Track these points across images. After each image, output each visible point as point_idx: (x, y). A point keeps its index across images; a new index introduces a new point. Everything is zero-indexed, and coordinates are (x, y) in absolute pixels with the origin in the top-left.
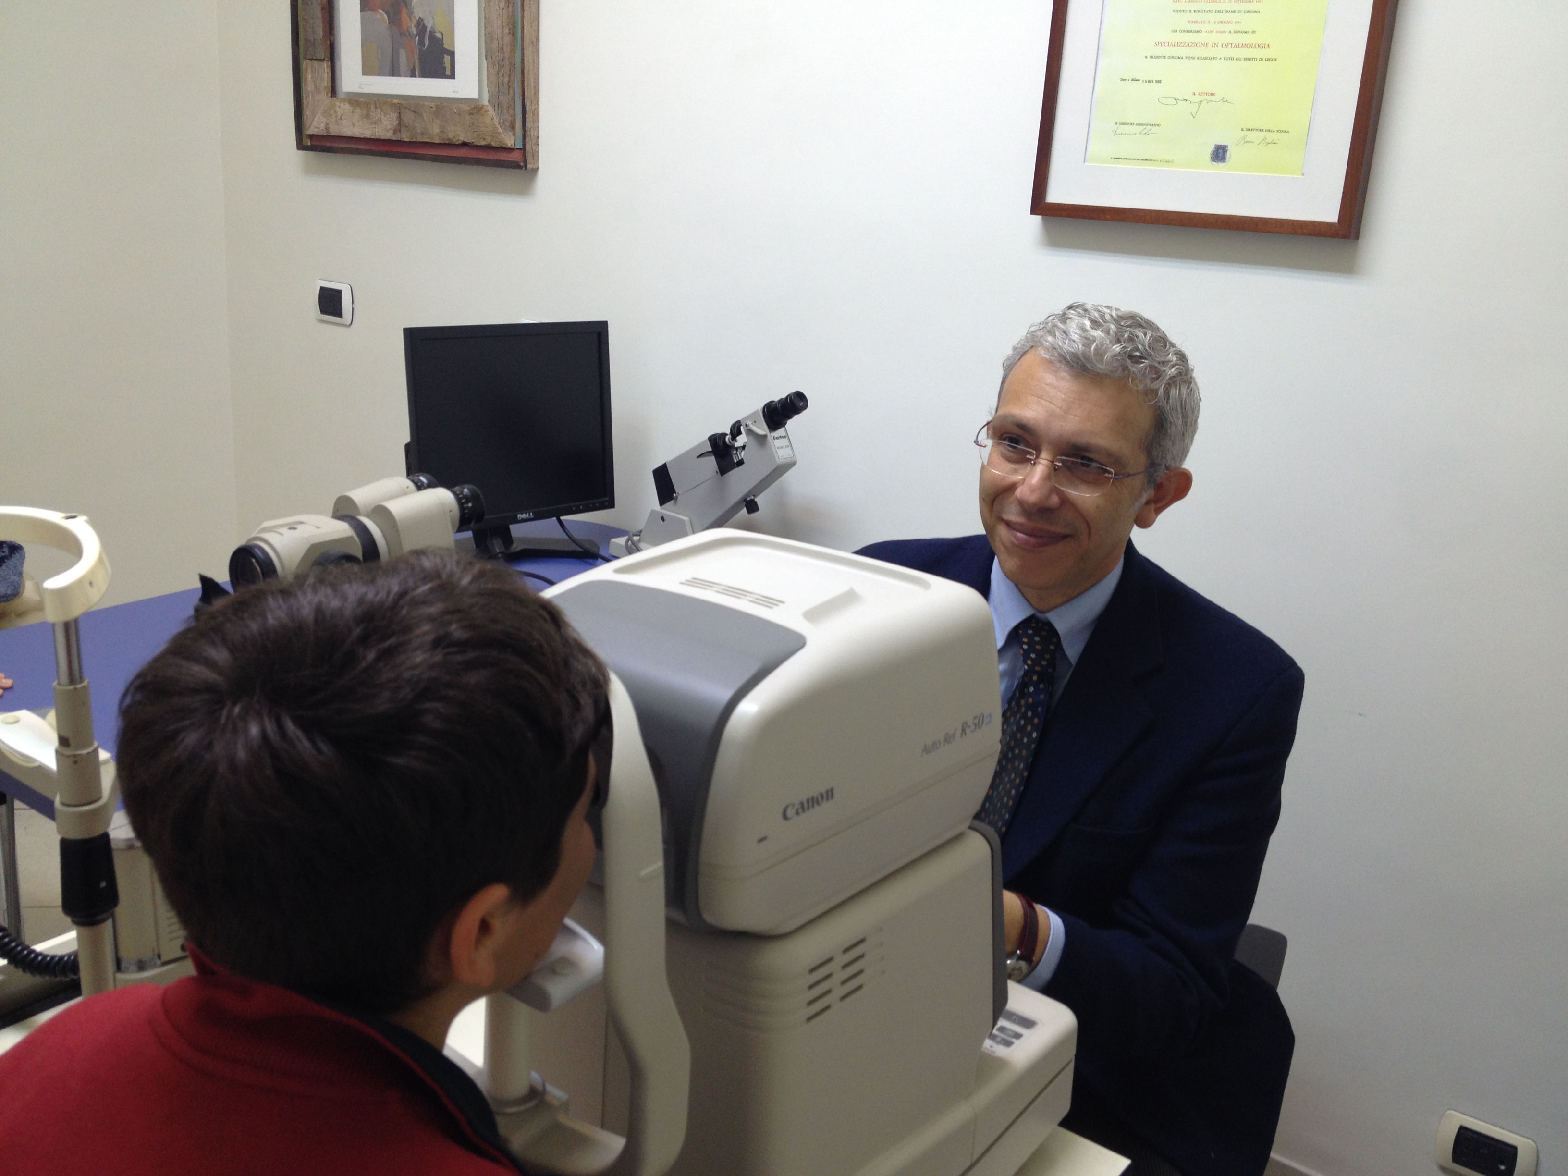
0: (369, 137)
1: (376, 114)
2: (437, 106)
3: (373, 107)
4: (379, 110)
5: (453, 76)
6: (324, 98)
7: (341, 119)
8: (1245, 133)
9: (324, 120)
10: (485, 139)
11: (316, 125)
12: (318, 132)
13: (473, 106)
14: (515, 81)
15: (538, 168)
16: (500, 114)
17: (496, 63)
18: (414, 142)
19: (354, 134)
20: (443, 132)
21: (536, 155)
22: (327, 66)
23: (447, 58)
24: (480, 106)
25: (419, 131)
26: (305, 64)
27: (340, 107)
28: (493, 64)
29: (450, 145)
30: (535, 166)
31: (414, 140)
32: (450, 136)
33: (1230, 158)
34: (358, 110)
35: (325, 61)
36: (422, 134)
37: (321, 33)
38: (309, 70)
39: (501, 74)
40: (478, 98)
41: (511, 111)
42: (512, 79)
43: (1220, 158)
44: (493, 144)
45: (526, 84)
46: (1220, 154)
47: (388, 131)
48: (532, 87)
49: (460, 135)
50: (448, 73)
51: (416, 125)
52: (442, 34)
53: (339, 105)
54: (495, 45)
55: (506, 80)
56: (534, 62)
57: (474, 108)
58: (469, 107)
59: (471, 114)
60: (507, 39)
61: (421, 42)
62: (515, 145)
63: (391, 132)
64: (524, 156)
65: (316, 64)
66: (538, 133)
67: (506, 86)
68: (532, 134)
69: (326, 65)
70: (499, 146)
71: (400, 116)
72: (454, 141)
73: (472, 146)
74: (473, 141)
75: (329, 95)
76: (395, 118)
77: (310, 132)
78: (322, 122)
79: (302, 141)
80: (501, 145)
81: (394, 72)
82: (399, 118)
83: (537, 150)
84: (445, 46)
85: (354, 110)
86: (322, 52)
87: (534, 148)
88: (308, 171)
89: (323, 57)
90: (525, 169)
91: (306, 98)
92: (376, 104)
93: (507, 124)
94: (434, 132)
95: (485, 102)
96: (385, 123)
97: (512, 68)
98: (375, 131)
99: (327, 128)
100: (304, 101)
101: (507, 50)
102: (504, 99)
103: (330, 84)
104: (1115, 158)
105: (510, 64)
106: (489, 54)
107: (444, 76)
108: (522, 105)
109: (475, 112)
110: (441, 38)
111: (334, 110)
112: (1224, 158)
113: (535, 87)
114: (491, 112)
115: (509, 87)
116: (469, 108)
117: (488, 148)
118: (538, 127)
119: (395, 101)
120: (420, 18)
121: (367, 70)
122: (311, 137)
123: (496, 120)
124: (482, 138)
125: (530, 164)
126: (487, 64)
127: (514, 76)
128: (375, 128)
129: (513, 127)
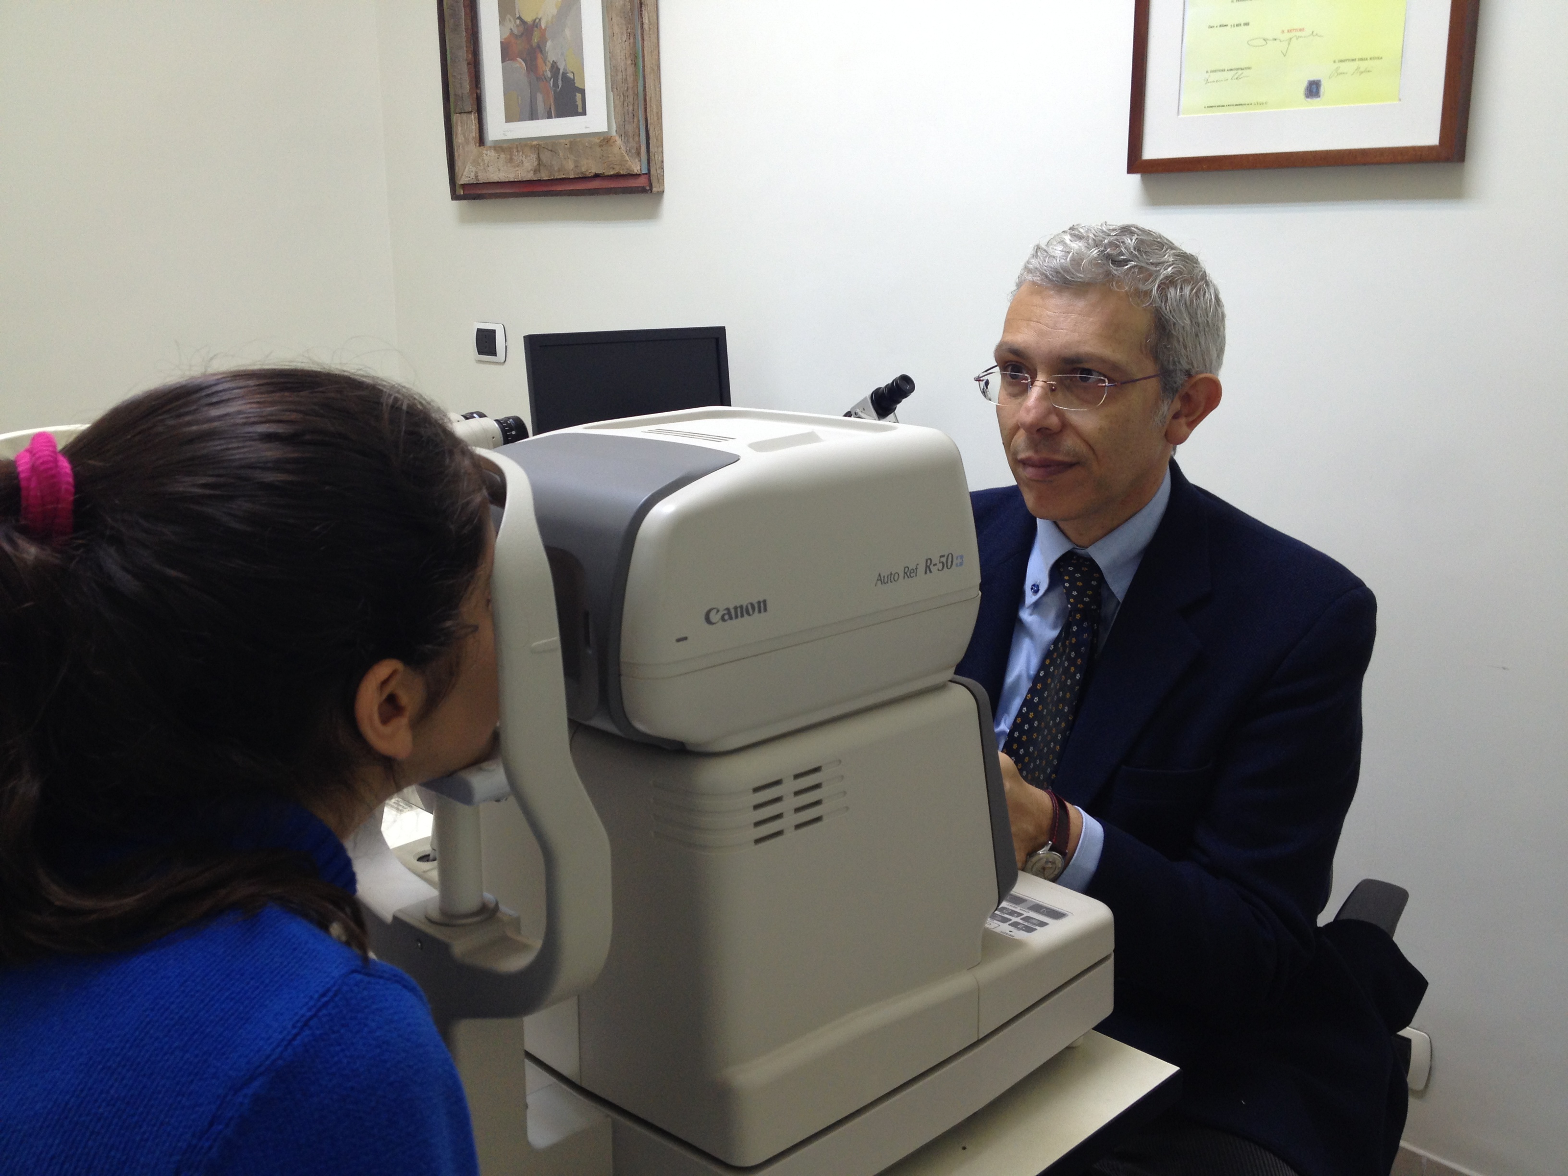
0: (513, 180)
1: (518, 157)
2: (571, 142)
3: (515, 150)
4: (521, 153)
5: (584, 113)
6: (473, 148)
7: (489, 166)
8: (1337, 65)
9: (474, 169)
10: (614, 168)
11: (466, 175)
12: (469, 181)
13: (602, 138)
14: (638, 109)
15: (663, 191)
16: (626, 142)
17: (621, 94)
18: (552, 179)
19: (500, 179)
20: (578, 166)
21: (661, 179)
22: (475, 118)
23: (579, 96)
24: (609, 137)
25: (556, 169)
26: (455, 118)
27: (486, 154)
28: (618, 95)
29: (584, 178)
30: (660, 190)
31: (552, 178)
32: (583, 169)
33: (1324, 93)
34: (503, 156)
35: (473, 113)
36: (559, 171)
37: (468, 87)
38: (459, 123)
39: (626, 104)
40: (607, 130)
41: (637, 139)
42: (636, 107)
43: (1313, 94)
44: (622, 172)
45: (648, 110)
46: (1313, 89)
47: (529, 172)
48: (655, 113)
49: (592, 167)
50: (580, 110)
51: (554, 163)
52: (574, 74)
53: (486, 153)
54: (619, 77)
55: (631, 109)
56: (655, 90)
57: (605, 140)
58: (599, 139)
59: (601, 146)
60: (630, 70)
61: (556, 84)
62: (641, 170)
63: (532, 172)
64: (650, 180)
65: (464, 116)
66: (663, 157)
67: (631, 115)
68: (656, 158)
69: (473, 117)
70: (626, 173)
71: (539, 157)
72: (587, 173)
73: (603, 177)
74: (604, 171)
75: (477, 144)
76: (535, 160)
77: (462, 182)
78: (472, 172)
79: (455, 191)
80: (629, 172)
81: (533, 116)
82: (539, 159)
83: (662, 174)
84: (576, 85)
85: (499, 155)
86: (469, 105)
87: (658, 172)
88: (464, 219)
89: (470, 110)
90: (651, 193)
91: (457, 150)
92: (517, 148)
93: (633, 151)
94: (569, 167)
95: (614, 134)
96: (526, 165)
97: (635, 97)
98: (518, 174)
99: (476, 177)
100: (456, 153)
101: (630, 80)
102: (630, 128)
103: (477, 135)
104: (1208, 107)
105: (634, 93)
106: (615, 86)
107: (577, 114)
108: (646, 131)
109: (604, 143)
110: (572, 77)
111: (481, 158)
112: (1318, 93)
113: (657, 113)
114: (619, 141)
115: (634, 115)
116: (599, 141)
117: (618, 176)
118: (662, 152)
119: (535, 143)
120: (553, 61)
121: (510, 117)
122: (464, 186)
123: (623, 148)
124: (611, 168)
125: (655, 187)
126: (613, 95)
127: (638, 104)
128: (518, 170)
129: (638, 153)
